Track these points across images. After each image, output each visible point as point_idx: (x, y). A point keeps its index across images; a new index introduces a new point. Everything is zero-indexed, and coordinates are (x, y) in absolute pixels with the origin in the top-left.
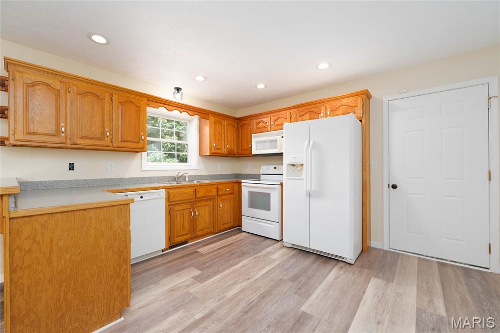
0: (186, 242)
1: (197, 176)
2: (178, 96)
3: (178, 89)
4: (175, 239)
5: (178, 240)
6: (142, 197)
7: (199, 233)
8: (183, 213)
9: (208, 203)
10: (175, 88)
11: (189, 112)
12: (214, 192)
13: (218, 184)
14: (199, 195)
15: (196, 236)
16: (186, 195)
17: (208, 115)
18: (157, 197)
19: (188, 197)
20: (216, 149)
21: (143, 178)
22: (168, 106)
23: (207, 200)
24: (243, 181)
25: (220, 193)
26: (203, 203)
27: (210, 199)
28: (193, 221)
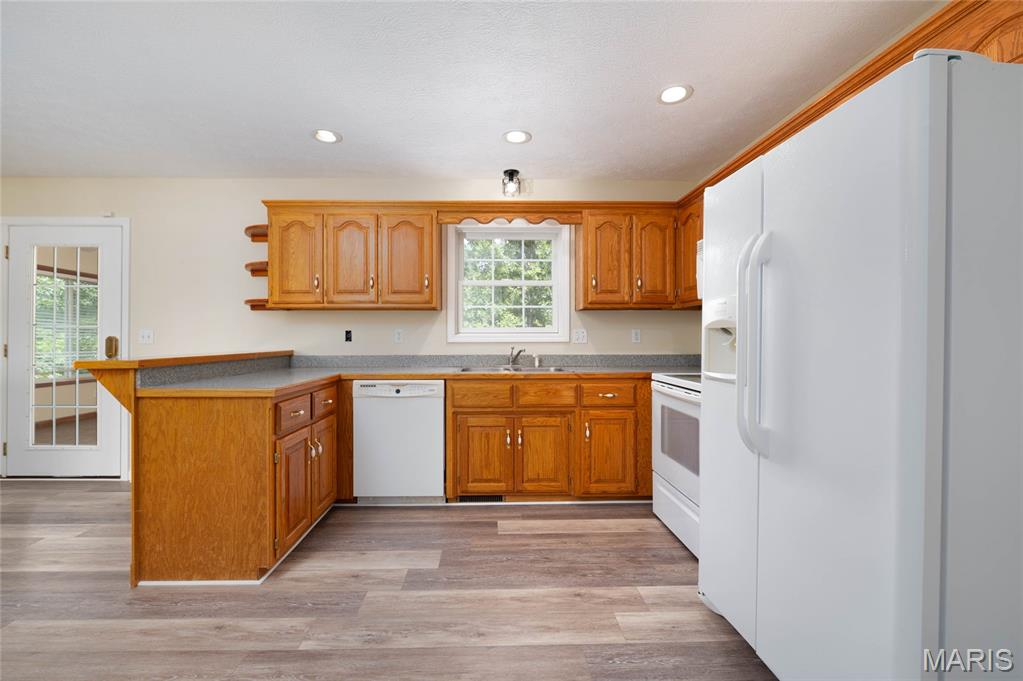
0: (499, 498)
1: (567, 356)
2: (512, 186)
3: (511, 174)
4: (470, 484)
5: (474, 487)
6: (398, 391)
7: (529, 486)
8: (487, 435)
9: (552, 421)
10: (506, 172)
11: (529, 216)
12: (568, 397)
13: (579, 378)
14: (524, 400)
15: (519, 492)
16: (491, 397)
17: (581, 213)
18: (425, 394)
19: (496, 402)
20: (602, 292)
21: (449, 356)
22: (481, 215)
23: (551, 414)
24: (654, 376)
25: (586, 401)
26: (540, 420)
27: (564, 412)
28: (515, 458)
